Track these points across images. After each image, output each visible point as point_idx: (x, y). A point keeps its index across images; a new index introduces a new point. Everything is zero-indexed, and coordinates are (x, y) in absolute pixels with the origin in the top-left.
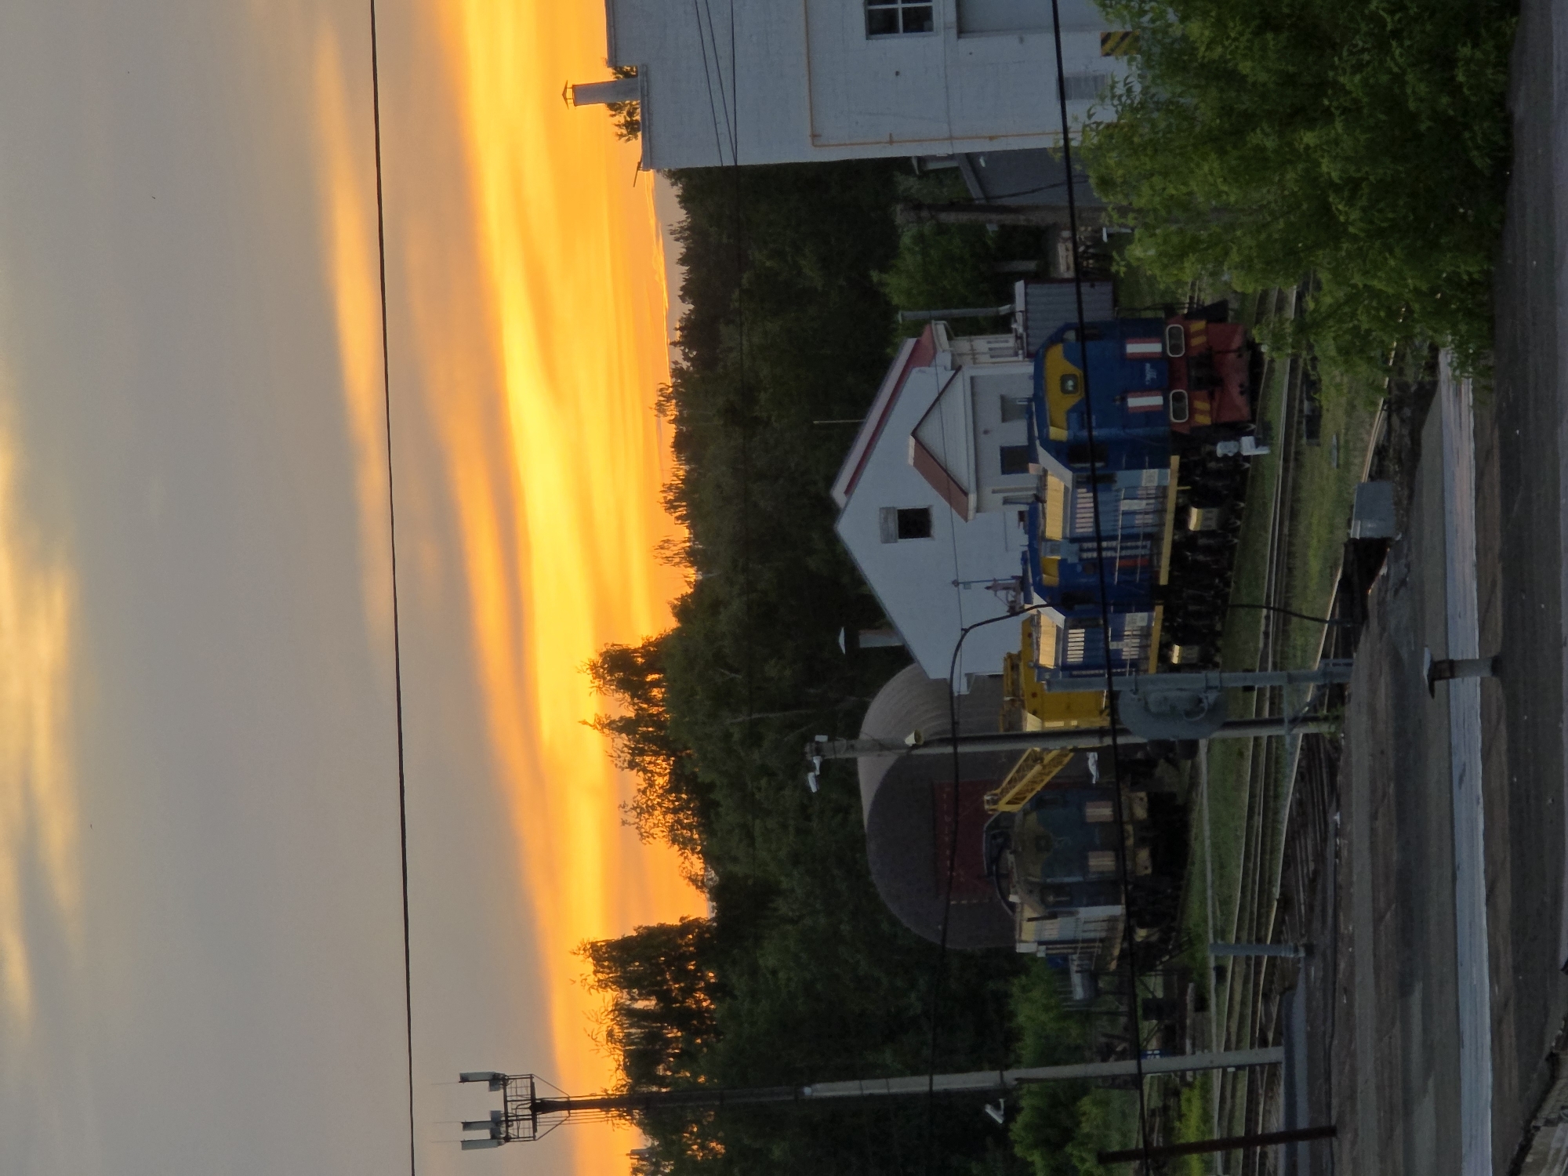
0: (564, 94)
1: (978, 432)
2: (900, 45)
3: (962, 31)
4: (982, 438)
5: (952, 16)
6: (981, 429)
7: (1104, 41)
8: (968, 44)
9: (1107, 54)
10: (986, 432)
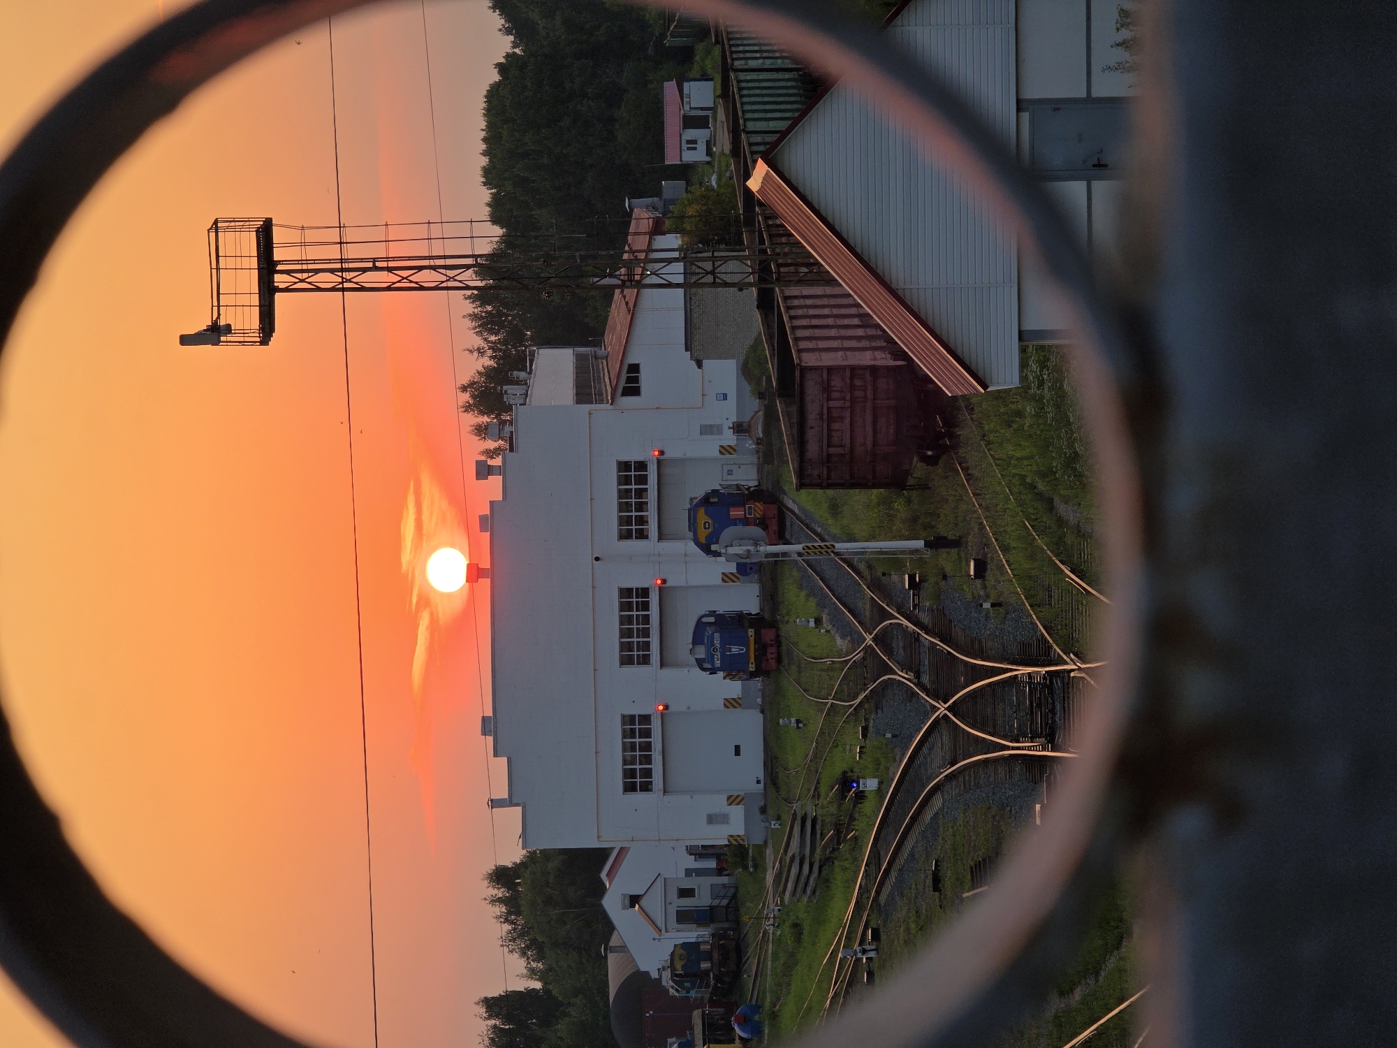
0: (488, 804)
1: (666, 903)
2: (638, 797)
3: (665, 792)
4: (668, 906)
5: (661, 786)
6: (668, 902)
7: (728, 799)
8: (667, 798)
9: (730, 805)
10: (670, 904)
